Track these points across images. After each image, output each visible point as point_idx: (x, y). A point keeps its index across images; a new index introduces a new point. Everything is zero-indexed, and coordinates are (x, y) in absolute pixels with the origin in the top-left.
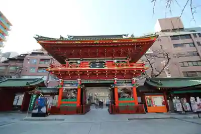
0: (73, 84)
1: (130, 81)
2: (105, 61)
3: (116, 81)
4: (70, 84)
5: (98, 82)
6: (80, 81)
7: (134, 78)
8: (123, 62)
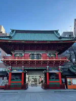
0: (18, 70)
1: (57, 68)
2: (41, 53)
3: (48, 68)
4: (16, 69)
5: (35, 68)
6: (24, 68)
7: (60, 67)
8: (53, 54)
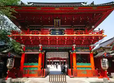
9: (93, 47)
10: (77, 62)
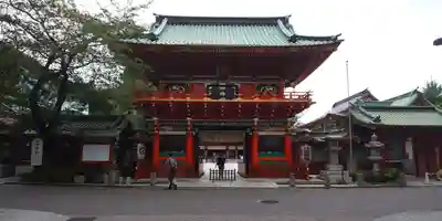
9: (292, 123)
10: (260, 150)
